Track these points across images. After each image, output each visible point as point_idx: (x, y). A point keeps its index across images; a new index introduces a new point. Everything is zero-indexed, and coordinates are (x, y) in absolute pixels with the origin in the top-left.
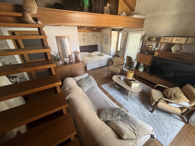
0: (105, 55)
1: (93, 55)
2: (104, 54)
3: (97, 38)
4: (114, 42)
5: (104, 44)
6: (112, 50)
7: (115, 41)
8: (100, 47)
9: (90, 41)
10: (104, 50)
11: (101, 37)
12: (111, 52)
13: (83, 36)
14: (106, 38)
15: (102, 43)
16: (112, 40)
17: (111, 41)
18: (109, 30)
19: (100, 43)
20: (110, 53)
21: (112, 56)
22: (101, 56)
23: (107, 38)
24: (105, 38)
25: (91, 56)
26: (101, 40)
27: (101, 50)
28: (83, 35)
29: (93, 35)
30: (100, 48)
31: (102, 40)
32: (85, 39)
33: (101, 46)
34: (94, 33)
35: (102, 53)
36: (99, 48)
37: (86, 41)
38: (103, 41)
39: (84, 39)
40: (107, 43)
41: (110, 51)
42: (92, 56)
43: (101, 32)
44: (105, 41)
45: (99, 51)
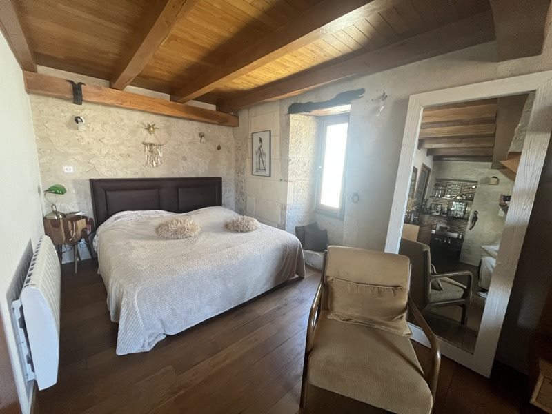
0: (260, 225)
1: (193, 230)
2: (256, 221)
3: (219, 148)
4: (301, 164)
5: (250, 174)
6: (289, 201)
7: (307, 160)
8: (233, 188)
9: (184, 158)
10: (251, 201)
11: (238, 148)
12: (289, 213)
13: (145, 132)
14: (260, 148)
15: (239, 171)
16: (291, 156)
17: (288, 160)
18: (277, 114)
19: (232, 172)
20: (283, 216)
21: (294, 229)
22: (236, 231)
23: (266, 150)
24: (256, 148)
25: (175, 232)
26: (237, 160)
27: (237, 202)
28: (149, 128)
29: (202, 136)
30: (233, 193)
31: (244, 160)
32: (160, 145)
33: (237, 186)
34: (204, 126)
35: (245, 217)
36: (228, 193)
37: (161, 155)
38: (248, 161)
39: (151, 145)
40: (264, 170)
41: (284, 208)
42: (180, 233)
43: (238, 125)
44: (255, 160)
45: (227, 206)
